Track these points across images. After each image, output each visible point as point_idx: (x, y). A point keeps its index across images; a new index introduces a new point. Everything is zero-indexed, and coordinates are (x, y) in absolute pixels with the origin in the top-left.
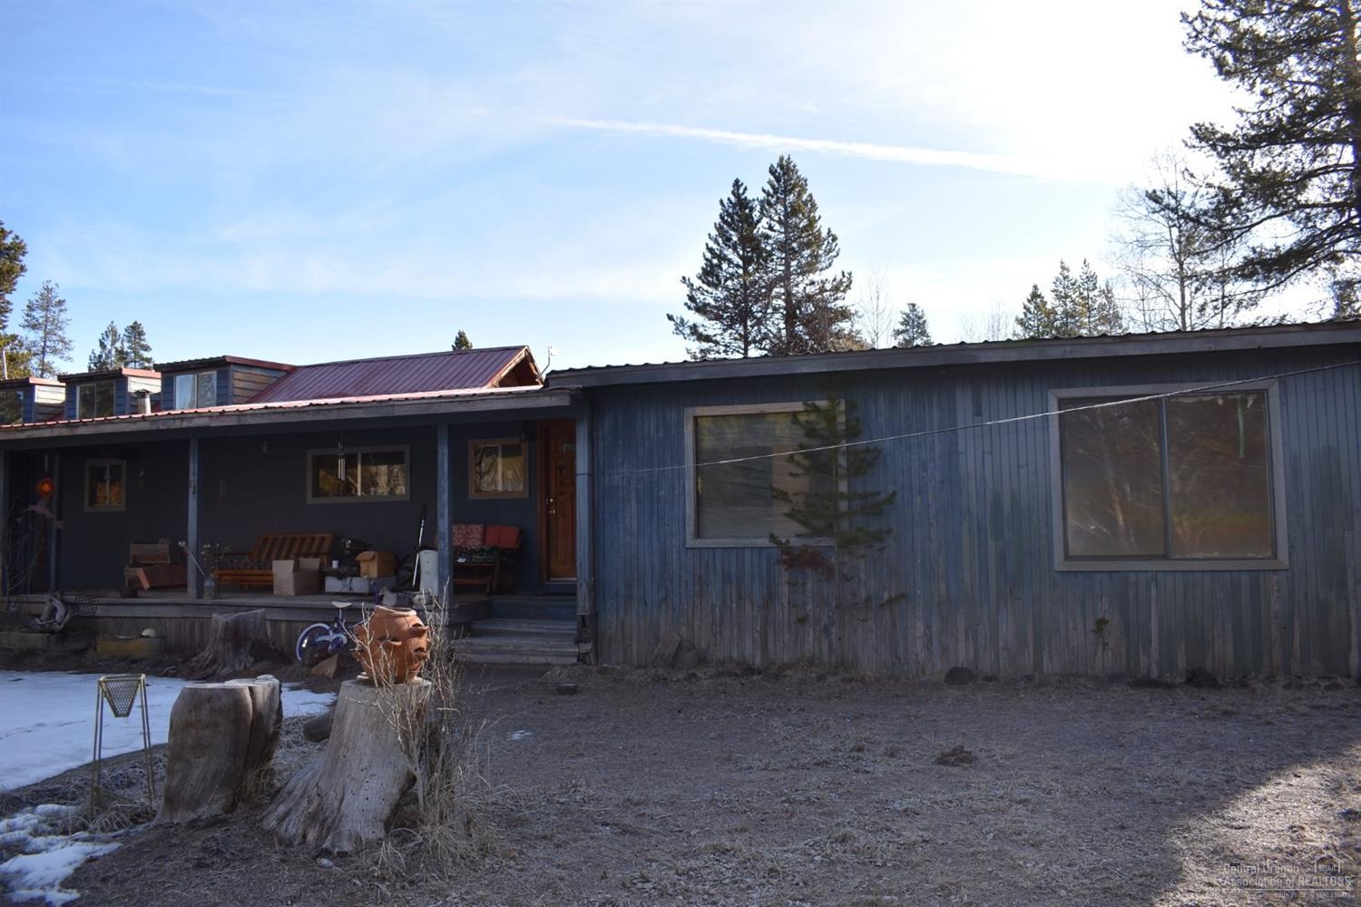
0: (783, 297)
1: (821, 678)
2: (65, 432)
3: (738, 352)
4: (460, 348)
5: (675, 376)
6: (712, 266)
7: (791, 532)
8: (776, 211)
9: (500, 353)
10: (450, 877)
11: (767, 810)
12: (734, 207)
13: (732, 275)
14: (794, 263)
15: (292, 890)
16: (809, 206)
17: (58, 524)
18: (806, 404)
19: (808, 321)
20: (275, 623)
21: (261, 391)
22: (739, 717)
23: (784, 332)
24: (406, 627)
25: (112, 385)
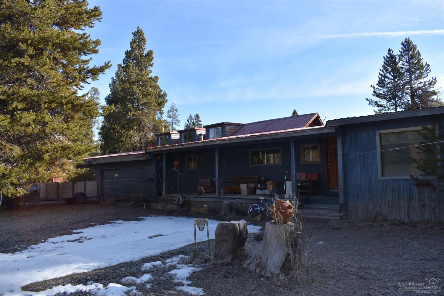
0: (409, 89)
1: (432, 227)
2: (181, 147)
3: (393, 110)
4: (294, 115)
5: (372, 120)
6: (382, 80)
7: (418, 174)
8: (405, 58)
9: (308, 116)
10: (302, 288)
11: (414, 275)
12: (389, 59)
13: (389, 83)
14: (413, 76)
15: (252, 287)
16: (418, 55)
17: (180, 174)
18: (423, 127)
19: (419, 97)
20: (242, 204)
21: (234, 132)
22: (400, 240)
23: (410, 102)
24: (286, 206)
25: (192, 133)
